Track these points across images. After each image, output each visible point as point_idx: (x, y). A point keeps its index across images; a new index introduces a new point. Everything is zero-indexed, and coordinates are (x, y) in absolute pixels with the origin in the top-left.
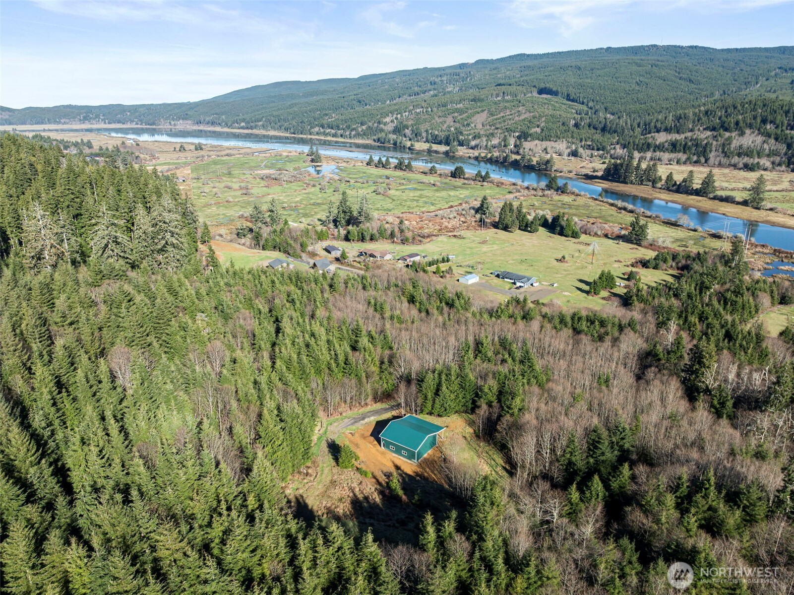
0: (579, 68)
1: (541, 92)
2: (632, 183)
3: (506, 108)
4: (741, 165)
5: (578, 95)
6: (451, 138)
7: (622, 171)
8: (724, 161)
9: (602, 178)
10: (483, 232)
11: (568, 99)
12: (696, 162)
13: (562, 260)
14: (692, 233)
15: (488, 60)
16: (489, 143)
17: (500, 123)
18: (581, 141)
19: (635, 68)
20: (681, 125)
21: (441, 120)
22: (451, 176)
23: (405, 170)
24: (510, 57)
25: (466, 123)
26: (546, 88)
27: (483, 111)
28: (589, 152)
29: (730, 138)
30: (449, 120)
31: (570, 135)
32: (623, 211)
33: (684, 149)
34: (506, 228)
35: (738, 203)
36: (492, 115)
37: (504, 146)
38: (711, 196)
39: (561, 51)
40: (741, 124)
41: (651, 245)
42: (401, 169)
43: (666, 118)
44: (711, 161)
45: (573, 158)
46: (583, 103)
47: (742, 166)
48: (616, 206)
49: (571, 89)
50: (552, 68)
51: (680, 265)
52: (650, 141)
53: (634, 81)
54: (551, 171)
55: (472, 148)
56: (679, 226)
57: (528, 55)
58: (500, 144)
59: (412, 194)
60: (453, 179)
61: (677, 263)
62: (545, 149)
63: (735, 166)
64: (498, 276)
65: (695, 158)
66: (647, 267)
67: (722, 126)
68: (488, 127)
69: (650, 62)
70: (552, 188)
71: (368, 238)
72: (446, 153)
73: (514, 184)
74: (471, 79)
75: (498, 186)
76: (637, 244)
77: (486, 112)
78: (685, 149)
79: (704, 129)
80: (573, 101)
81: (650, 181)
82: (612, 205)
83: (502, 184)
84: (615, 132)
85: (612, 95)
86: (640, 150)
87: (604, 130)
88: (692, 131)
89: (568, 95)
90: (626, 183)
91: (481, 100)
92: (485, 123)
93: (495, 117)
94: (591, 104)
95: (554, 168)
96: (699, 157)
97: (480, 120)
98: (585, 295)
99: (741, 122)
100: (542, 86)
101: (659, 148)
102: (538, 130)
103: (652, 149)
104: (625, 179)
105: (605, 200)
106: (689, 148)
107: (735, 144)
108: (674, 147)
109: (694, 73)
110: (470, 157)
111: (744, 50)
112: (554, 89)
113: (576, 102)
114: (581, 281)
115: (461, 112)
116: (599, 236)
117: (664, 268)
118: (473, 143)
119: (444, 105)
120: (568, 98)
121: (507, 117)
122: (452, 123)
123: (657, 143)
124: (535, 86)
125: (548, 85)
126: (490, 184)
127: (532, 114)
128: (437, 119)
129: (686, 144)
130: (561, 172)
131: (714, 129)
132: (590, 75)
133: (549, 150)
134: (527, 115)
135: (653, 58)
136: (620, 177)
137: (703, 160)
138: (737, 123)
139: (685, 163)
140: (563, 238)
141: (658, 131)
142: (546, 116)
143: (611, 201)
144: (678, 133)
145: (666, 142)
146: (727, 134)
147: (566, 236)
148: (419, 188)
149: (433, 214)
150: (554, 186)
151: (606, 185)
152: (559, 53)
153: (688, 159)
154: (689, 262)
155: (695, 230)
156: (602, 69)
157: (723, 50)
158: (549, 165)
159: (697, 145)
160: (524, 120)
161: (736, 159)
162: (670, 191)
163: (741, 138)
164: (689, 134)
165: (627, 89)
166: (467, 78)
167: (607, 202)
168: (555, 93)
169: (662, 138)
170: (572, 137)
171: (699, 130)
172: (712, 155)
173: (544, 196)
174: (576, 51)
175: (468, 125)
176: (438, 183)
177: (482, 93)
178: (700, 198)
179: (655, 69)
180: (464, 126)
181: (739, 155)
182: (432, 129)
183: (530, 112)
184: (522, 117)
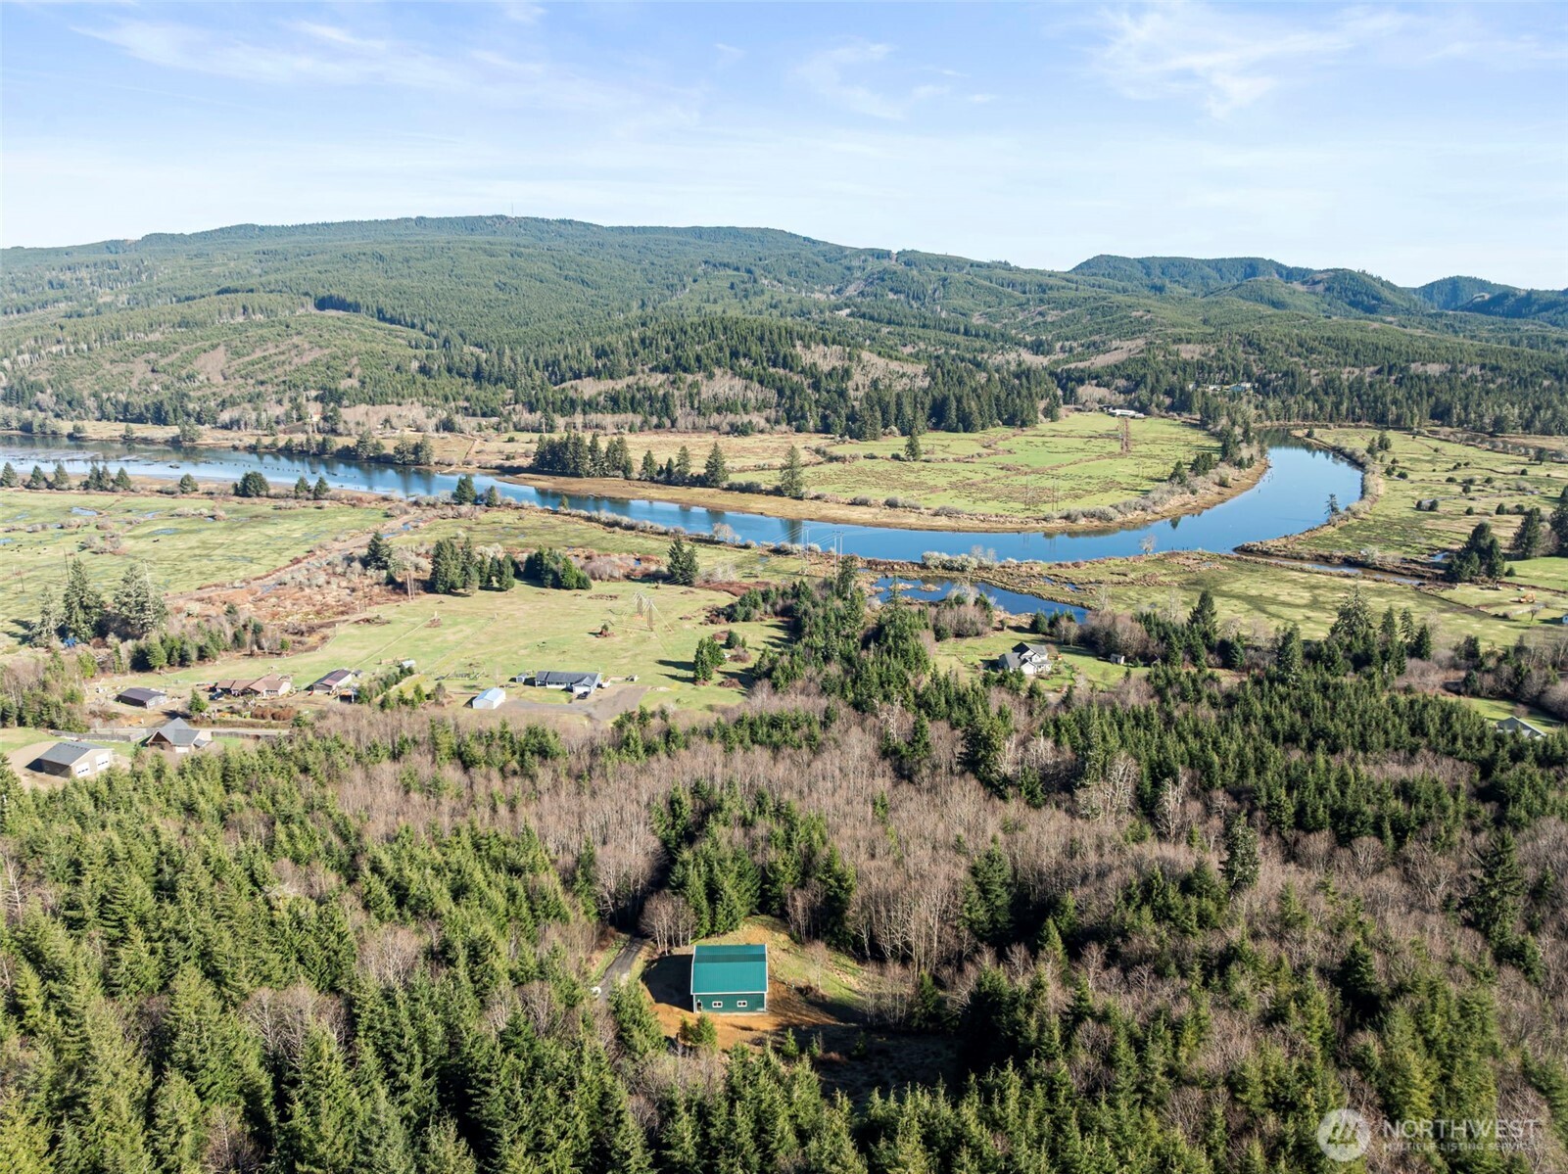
0: (381, 258)
1: (322, 304)
2: (588, 475)
3: (263, 339)
4: (726, 427)
5: (399, 310)
6: (167, 407)
7: (569, 456)
8: (700, 421)
9: (530, 470)
10: (412, 603)
11: (383, 319)
12: (658, 426)
13: (602, 633)
14: (745, 553)
15: (172, 236)
16: (264, 415)
17: (263, 371)
18: (446, 399)
19: (485, 259)
20: (613, 365)
21: (121, 368)
22: (236, 494)
23: (112, 490)
24: (222, 230)
25: (184, 373)
26: (331, 297)
27: (214, 347)
28: (473, 422)
29: (695, 384)
30: (140, 369)
31: (421, 391)
32: (617, 529)
33: (632, 405)
34: (450, 590)
35: (768, 493)
36: (239, 355)
37: (299, 420)
38: (725, 485)
39: (328, 221)
40: (705, 361)
41: (707, 582)
42: (102, 488)
43: (579, 352)
44: (681, 423)
45: (446, 434)
46: (413, 326)
47: (728, 428)
48: (598, 521)
49: (382, 299)
50: (327, 257)
51: (778, 608)
52: (571, 394)
53: (491, 283)
54: (428, 464)
55: (225, 427)
56: (718, 543)
57: (262, 229)
58: (288, 415)
59: (180, 544)
60: (245, 500)
61: (773, 605)
62: (387, 421)
63: (716, 428)
64: (530, 682)
65: (654, 420)
66: (734, 621)
67: (678, 365)
68: (241, 381)
69: (508, 248)
70: (466, 499)
71: (194, 655)
72: (175, 443)
73: (385, 499)
74: (150, 277)
75: (354, 506)
76: (685, 584)
77: (222, 348)
78: (634, 406)
79: (652, 370)
80: (392, 321)
81: (618, 468)
82: (589, 519)
83: (360, 500)
84: (501, 379)
85: (464, 309)
86: (563, 413)
87: (478, 376)
88: (631, 373)
89: (380, 311)
90: (579, 476)
91: (202, 324)
92: (228, 373)
93: (247, 359)
94: (429, 327)
95: (434, 459)
96: (660, 418)
97: (212, 366)
98: (690, 685)
99: (704, 357)
100: (322, 293)
101: (589, 406)
102: (354, 382)
103: (579, 409)
104: (575, 468)
105: (574, 512)
106: (640, 404)
107: (706, 392)
108: (615, 403)
109: (585, 269)
110: (235, 448)
111: (644, 230)
112: (350, 299)
113: (400, 323)
114: (662, 662)
115: (163, 350)
116: (617, 580)
117: (758, 616)
118: (225, 416)
119: (116, 336)
120: (381, 315)
121: (276, 358)
122: (150, 376)
123: (586, 397)
124: (306, 294)
125: (334, 292)
126: (335, 504)
127: (327, 351)
128: (108, 366)
129: (633, 398)
130: (450, 465)
131: (666, 370)
132: (406, 271)
133: (394, 421)
134: (316, 354)
135: (507, 239)
136: (565, 466)
137: (667, 423)
138: (698, 359)
139: (641, 429)
140: (564, 592)
141: (578, 376)
142: (357, 354)
143: (584, 513)
144: (612, 378)
145: (600, 394)
146: (690, 378)
147: (568, 588)
148: (185, 527)
149: (270, 581)
150: (468, 495)
151: (547, 483)
152: (325, 225)
153: (645, 422)
154: (789, 602)
155: (747, 547)
156: (424, 259)
157: (612, 229)
158: (422, 454)
159: (650, 398)
160: (314, 363)
161: (715, 419)
162: (657, 482)
163: (711, 383)
164: (630, 380)
165: (485, 298)
166: (140, 273)
167: (579, 516)
168: (354, 308)
169: (589, 388)
170: (426, 394)
171: (643, 371)
172: (678, 412)
173: (460, 515)
174: (360, 223)
175: (191, 377)
176: (222, 513)
177: (195, 308)
178: (710, 490)
179: (520, 262)
180: (179, 379)
181: (719, 410)
182: (108, 390)
183: (321, 347)
184: (308, 358)
